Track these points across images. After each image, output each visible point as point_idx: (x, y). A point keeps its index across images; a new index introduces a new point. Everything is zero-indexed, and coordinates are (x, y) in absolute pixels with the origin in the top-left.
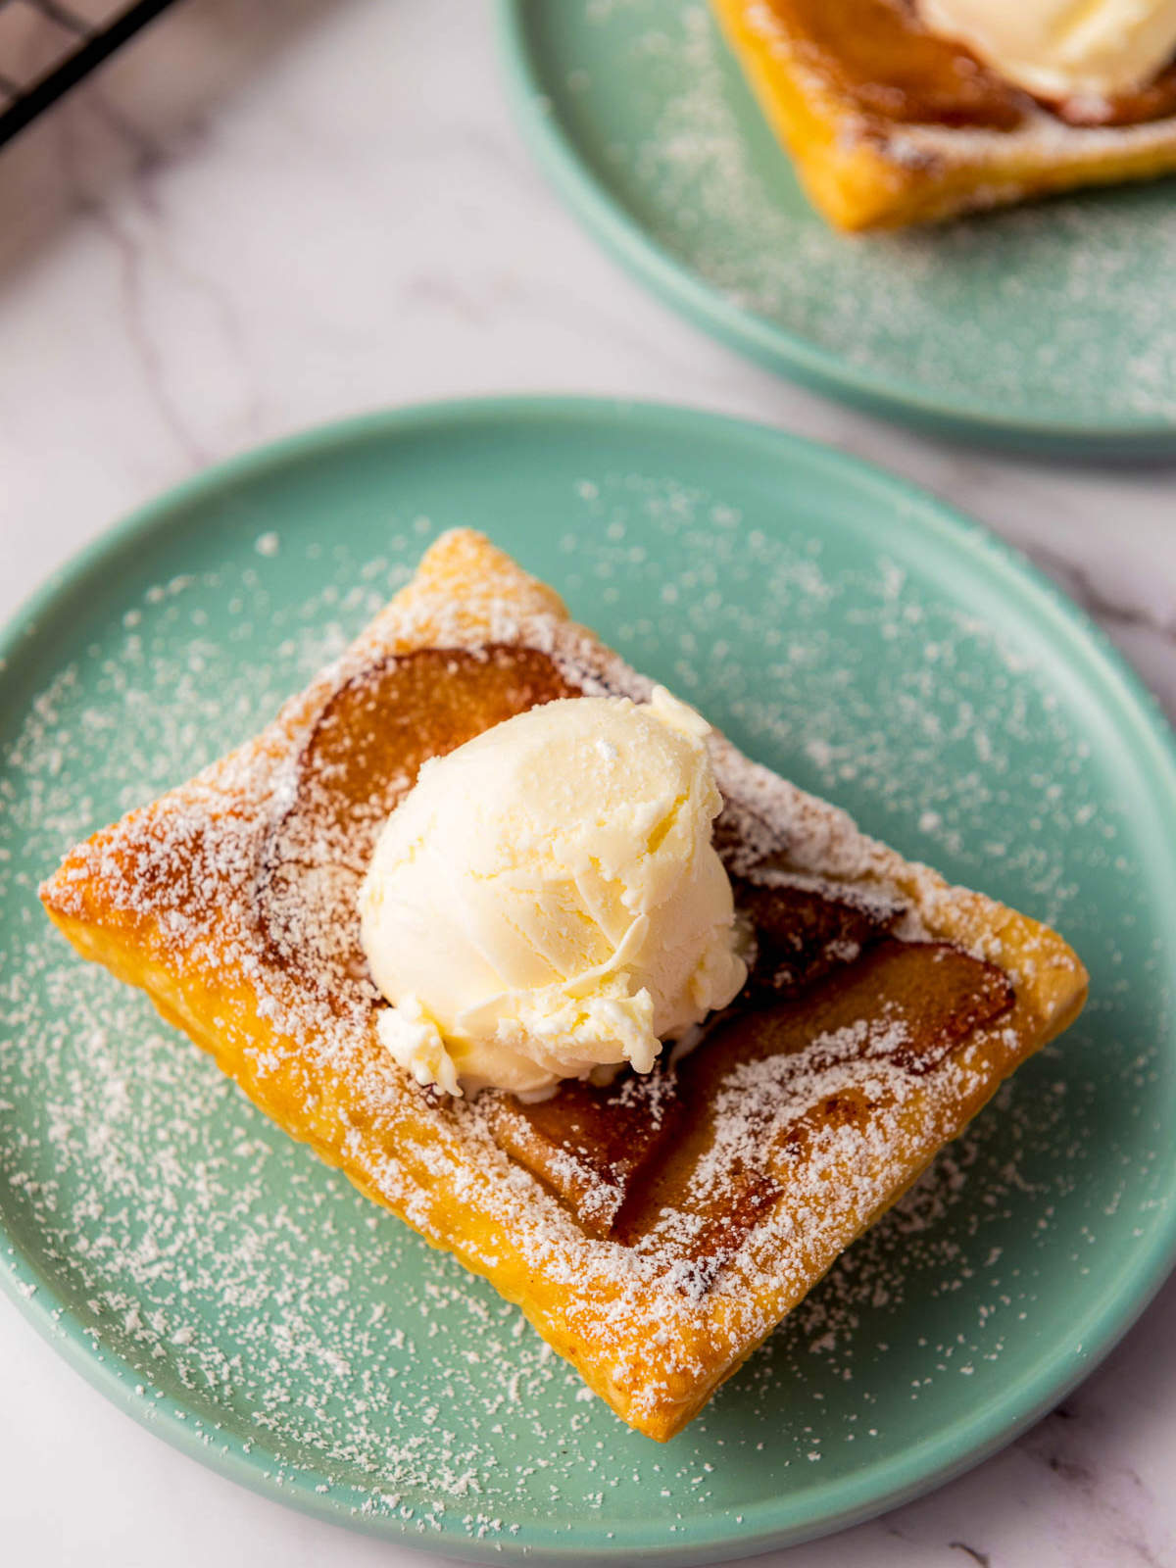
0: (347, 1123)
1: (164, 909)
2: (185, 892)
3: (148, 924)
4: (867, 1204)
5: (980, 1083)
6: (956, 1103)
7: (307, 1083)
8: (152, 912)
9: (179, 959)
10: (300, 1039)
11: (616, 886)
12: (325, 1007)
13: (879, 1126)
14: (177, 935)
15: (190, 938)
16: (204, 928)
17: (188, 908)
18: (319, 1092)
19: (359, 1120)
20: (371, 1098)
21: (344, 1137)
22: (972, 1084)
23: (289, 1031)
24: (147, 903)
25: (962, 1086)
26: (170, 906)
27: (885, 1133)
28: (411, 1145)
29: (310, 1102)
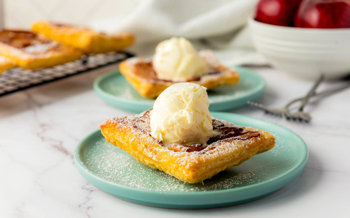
0: (144, 147)
1: (119, 122)
2: (123, 121)
3: (116, 124)
4: (231, 151)
5: (253, 142)
6: (248, 144)
7: (138, 141)
8: (117, 122)
9: (120, 129)
10: (138, 135)
11: (188, 95)
12: (143, 132)
13: (234, 143)
14: (120, 126)
15: (122, 126)
16: (125, 125)
17: (123, 122)
18: (140, 143)
19: (146, 147)
20: (148, 141)
21: (144, 150)
22: (251, 143)
23: (136, 134)
24: (116, 122)
25: (250, 143)
26: (120, 122)
27: (235, 144)
28: (154, 148)
29: (139, 145)
